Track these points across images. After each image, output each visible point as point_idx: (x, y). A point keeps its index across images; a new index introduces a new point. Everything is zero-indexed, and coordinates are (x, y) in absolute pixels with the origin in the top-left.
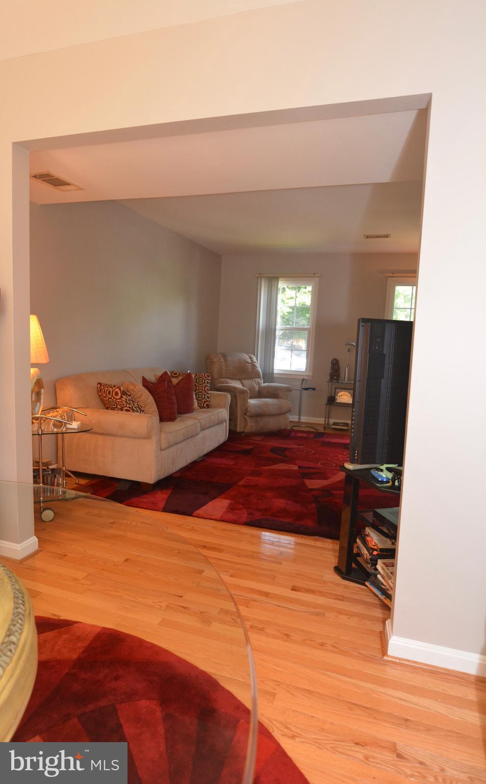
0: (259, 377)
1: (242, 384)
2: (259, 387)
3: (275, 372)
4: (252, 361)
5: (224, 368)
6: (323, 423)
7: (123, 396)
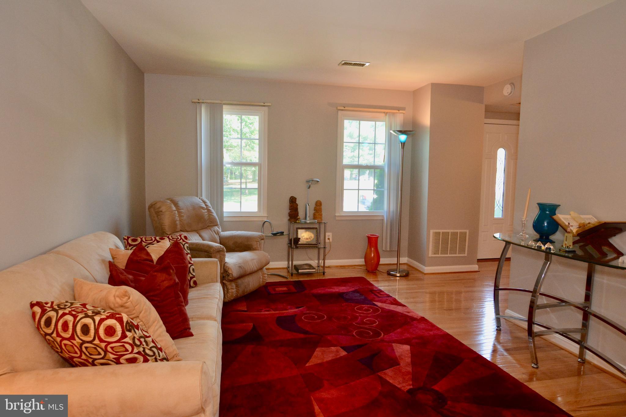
0: (217, 225)
1: (200, 236)
2: (219, 237)
3: (225, 215)
4: (206, 205)
5: (177, 218)
6: (286, 266)
7: (128, 333)
